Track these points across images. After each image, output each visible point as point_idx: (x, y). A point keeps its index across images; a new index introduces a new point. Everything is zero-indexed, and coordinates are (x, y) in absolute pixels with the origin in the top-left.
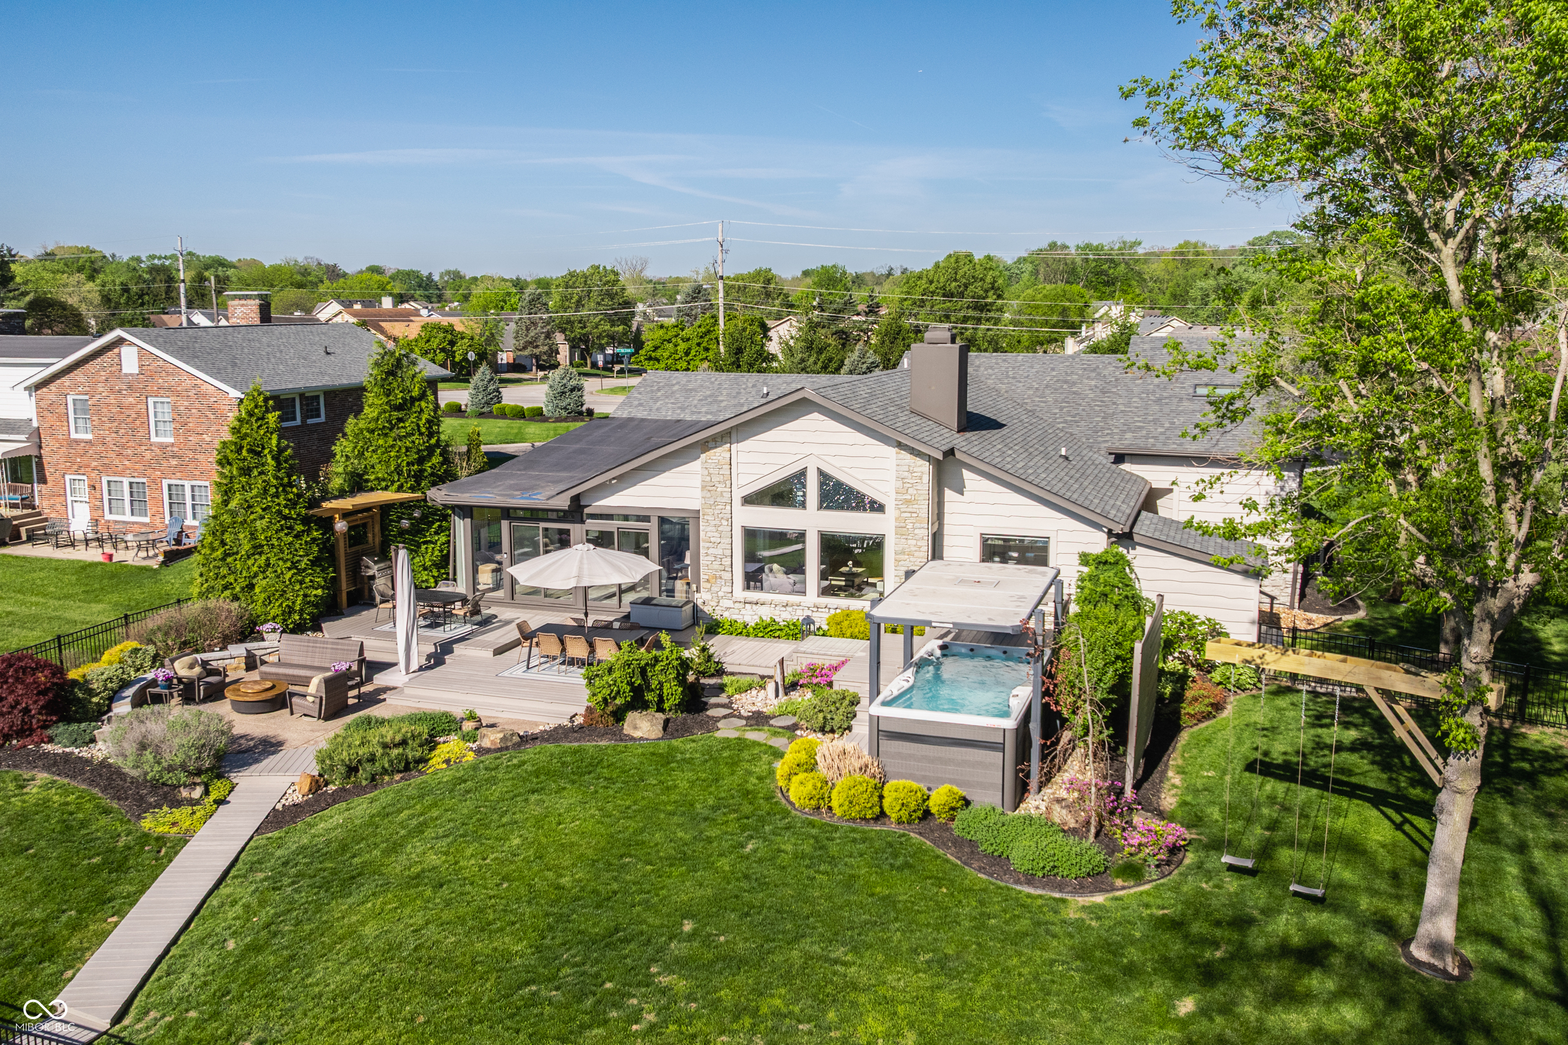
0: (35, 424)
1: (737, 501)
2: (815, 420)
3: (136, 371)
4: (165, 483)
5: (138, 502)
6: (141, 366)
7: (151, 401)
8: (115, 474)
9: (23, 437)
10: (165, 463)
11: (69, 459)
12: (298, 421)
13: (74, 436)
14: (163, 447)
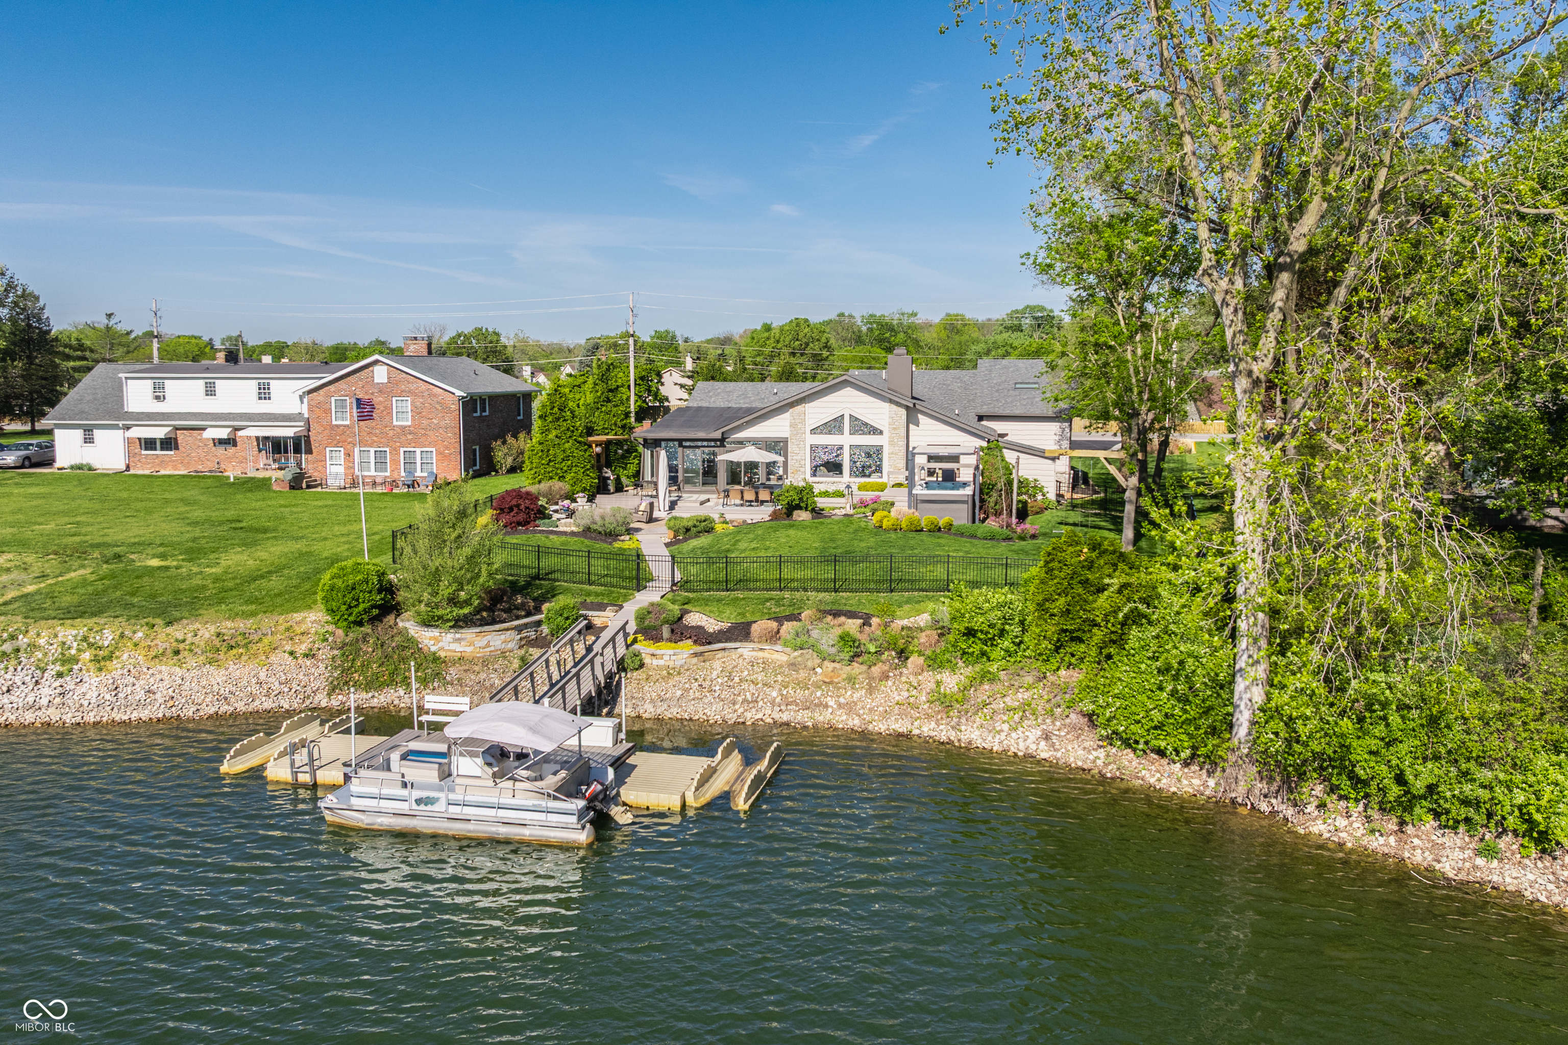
0: (306, 416)
1: (808, 432)
2: (848, 391)
3: (386, 381)
4: (402, 450)
5: (380, 463)
6: (389, 378)
7: (394, 399)
8: (365, 446)
9: (302, 424)
10: (403, 438)
11: (330, 437)
12: (478, 414)
13: (334, 422)
14: (403, 428)
